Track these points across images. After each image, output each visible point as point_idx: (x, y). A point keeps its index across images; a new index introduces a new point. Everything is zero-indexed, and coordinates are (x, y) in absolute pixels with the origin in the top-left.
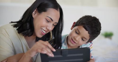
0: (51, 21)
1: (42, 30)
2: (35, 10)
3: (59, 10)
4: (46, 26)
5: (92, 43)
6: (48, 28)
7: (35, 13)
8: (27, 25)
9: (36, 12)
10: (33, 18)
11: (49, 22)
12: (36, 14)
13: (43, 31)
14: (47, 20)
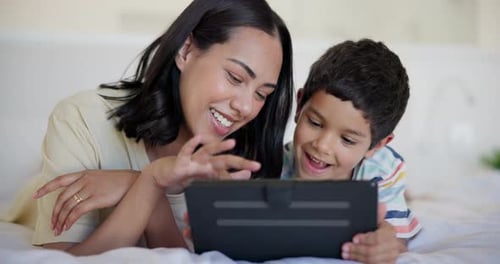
0: (249, 77)
1: (217, 115)
2: (187, 42)
3: (276, 32)
4: (228, 99)
5: (402, 160)
6: (237, 105)
7: (187, 53)
8: (154, 100)
9: (189, 46)
10: (179, 72)
11: (240, 82)
12: (189, 56)
13: (220, 118)
14: (230, 74)
